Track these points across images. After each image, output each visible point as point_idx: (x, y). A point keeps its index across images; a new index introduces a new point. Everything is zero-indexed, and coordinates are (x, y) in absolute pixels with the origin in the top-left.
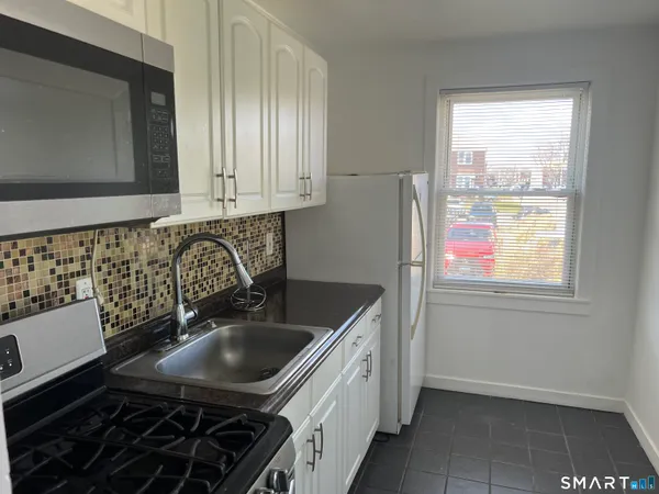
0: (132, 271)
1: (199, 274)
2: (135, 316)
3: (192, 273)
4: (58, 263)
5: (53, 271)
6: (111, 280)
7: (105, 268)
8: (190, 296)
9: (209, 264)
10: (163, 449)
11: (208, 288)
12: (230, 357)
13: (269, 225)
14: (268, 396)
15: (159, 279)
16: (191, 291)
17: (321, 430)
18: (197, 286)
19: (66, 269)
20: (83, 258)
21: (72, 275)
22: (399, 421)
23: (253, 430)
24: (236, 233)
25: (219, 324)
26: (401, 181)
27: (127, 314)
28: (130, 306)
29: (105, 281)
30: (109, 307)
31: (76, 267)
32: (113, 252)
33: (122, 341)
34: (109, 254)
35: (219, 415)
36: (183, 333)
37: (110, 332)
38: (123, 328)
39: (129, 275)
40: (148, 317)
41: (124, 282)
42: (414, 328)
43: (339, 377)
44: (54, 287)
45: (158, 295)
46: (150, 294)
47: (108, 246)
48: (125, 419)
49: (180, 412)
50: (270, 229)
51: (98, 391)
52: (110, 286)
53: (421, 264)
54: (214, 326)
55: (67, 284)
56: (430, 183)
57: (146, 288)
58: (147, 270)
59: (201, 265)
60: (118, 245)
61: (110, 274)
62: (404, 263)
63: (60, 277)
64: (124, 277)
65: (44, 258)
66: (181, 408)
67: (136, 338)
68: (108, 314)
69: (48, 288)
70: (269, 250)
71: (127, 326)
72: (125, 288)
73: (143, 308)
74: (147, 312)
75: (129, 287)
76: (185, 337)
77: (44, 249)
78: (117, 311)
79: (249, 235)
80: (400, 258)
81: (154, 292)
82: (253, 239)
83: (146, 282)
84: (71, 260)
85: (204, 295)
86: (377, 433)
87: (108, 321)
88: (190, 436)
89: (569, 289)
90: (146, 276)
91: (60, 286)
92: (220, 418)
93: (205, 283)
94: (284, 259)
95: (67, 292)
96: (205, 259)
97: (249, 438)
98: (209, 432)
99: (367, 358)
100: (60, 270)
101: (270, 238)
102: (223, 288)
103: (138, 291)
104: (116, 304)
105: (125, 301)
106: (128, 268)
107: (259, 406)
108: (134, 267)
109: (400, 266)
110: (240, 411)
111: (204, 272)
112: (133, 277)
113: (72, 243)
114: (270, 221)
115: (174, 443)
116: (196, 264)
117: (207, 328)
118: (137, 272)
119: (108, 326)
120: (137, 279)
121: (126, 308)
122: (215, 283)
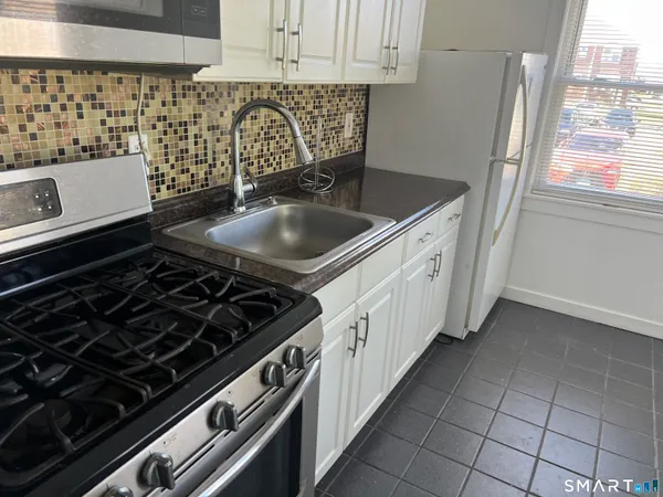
0: (191, 134)
1: (265, 148)
2: (193, 183)
3: (258, 146)
4: (109, 114)
5: (103, 122)
6: (166, 139)
7: (160, 126)
8: (253, 170)
9: (278, 138)
10: (183, 308)
11: (274, 163)
12: (288, 236)
13: (350, 104)
14: (306, 276)
15: (220, 146)
16: (256, 165)
17: (367, 319)
18: (262, 160)
19: (117, 122)
20: (135, 112)
21: (124, 129)
22: (466, 326)
23: (279, 304)
24: (310, 107)
25: (280, 202)
26: (508, 59)
27: (184, 178)
28: (188, 170)
29: (160, 140)
30: (164, 168)
31: (127, 121)
32: (170, 111)
33: (177, 204)
34: (164, 111)
35: (248, 286)
36: (241, 204)
37: (164, 194)
38: (179, 191)
39: (187, 138)
40: (207, 185)
41: (182, 145)
42: (497, 234)
43: (398, 271)
44: (105, 138)
45: (218, 163)
46: (210, 161)
47: (164, 104)
48: (159, 276)
49: (213, 277)
50: (350, 109)
51: (145, 247)
52: (166, 147)
53: (518, 163)
54: (275, 203)
55: (119, 138)
56: (548, 67)
57: (206, 154)
58: (206, 135)
59: (268, 138)
60: (175, 103)
61: (165, 133)
62: (496, 159)
63: (111, 130)
64: (181, 139)
65: (94, 107)
66: (215, 273)
67: (191, 203)
68: (163, 175)
69: (98, 139)
70: (348, 133)
71: (184, 190)
72: (182, 150)
73: (202, 175)
74: (206, 180)
75: (187, 151)
76: (242, 209)
77: (93, 97)
78: (173, 173)
79: (325, 112)
80: (494, 154)
81: (214, 159)
82: (330, 117)
83: (205, 148)
84: (123, 114)
85: (270, 171)
86: (440, 334)
87: (163, 182)
88: (214, 301)
90: (205, 141)
91: (111, 139)
92: (247, 288)
93: (271, 158)
94: (364, 144)
95: (119, 146)
96: (273, 132)
97: (271, 312)
98: (233, 299)
99: (436, 258)
100: (111, 122)
101: (349, 119)
102: (292, 166)
103: (197, 156)
104: (173, 167)
105: (183, 165)
106: (186, 131)
107: (293, 283)
108: (192, 130)
109: (492, 163)
110: (271, 285)
111: (271, 146)
112: (191, 140)
113: (123, 95)
114: (351, 100)
115: (196, 305)
116: (262, 136)
117: (268, 204)
118: (196, 136)
119: (163, 187)
120: (196, 143)
121: (183, 172)
122: (283, 159)
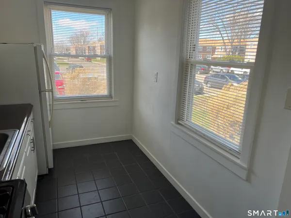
22: (47, 167)
42: (50, 122)
43: (24, 153)
53: (51, 91)
56: (45, 50)
62: (42, 91)
80: (40, 89)
86: (39, 176)
89: (110, 96)
